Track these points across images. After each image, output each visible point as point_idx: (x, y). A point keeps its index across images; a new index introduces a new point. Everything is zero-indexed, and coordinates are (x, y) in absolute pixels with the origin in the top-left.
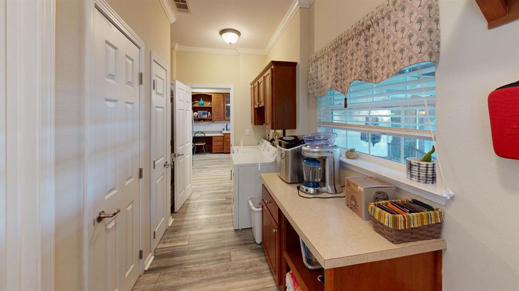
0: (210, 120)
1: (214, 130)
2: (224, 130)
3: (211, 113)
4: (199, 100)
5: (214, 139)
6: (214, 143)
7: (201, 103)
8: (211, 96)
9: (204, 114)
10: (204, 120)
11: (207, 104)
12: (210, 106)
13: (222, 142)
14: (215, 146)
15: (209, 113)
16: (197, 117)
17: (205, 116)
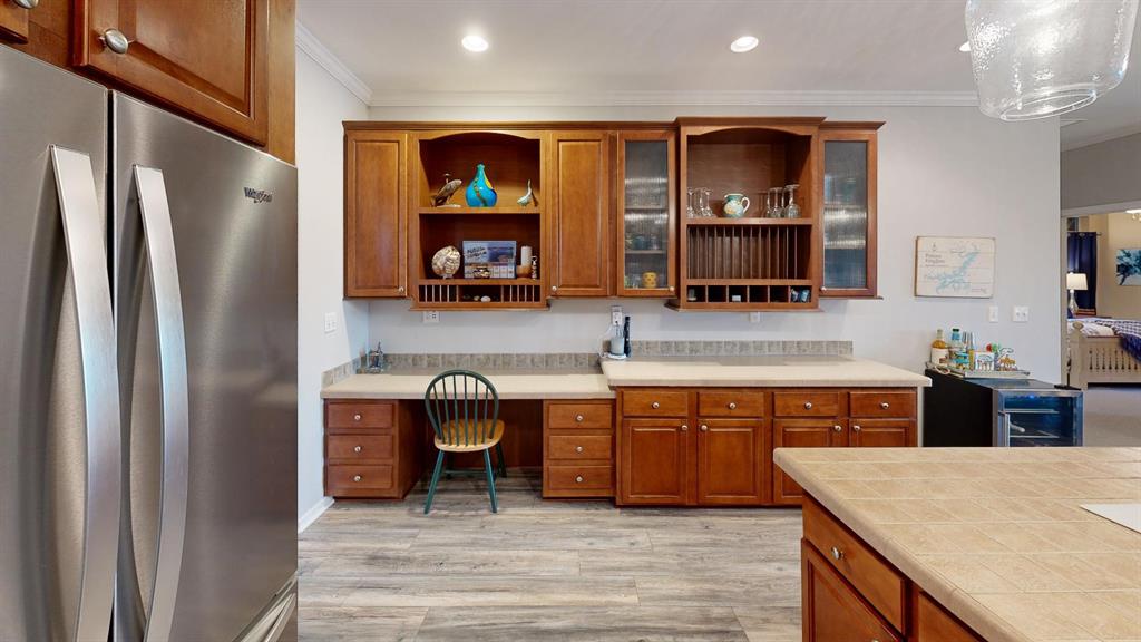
0: (528, 294)
1: (556, 349)
2: (608, 347)
3: (536, 252)
4: (469, 178)
5: (553, 419)
6: (554, 444)
7: (479, 192)
8: (536, 143)
9: (495, 258)
10: (497, 293)
11: (514, 200)
12: (531, 210)
13: (604, 438)
14: (557, 461)
15: (526, 251)
16: (460, 273)
17: (503, 272)
